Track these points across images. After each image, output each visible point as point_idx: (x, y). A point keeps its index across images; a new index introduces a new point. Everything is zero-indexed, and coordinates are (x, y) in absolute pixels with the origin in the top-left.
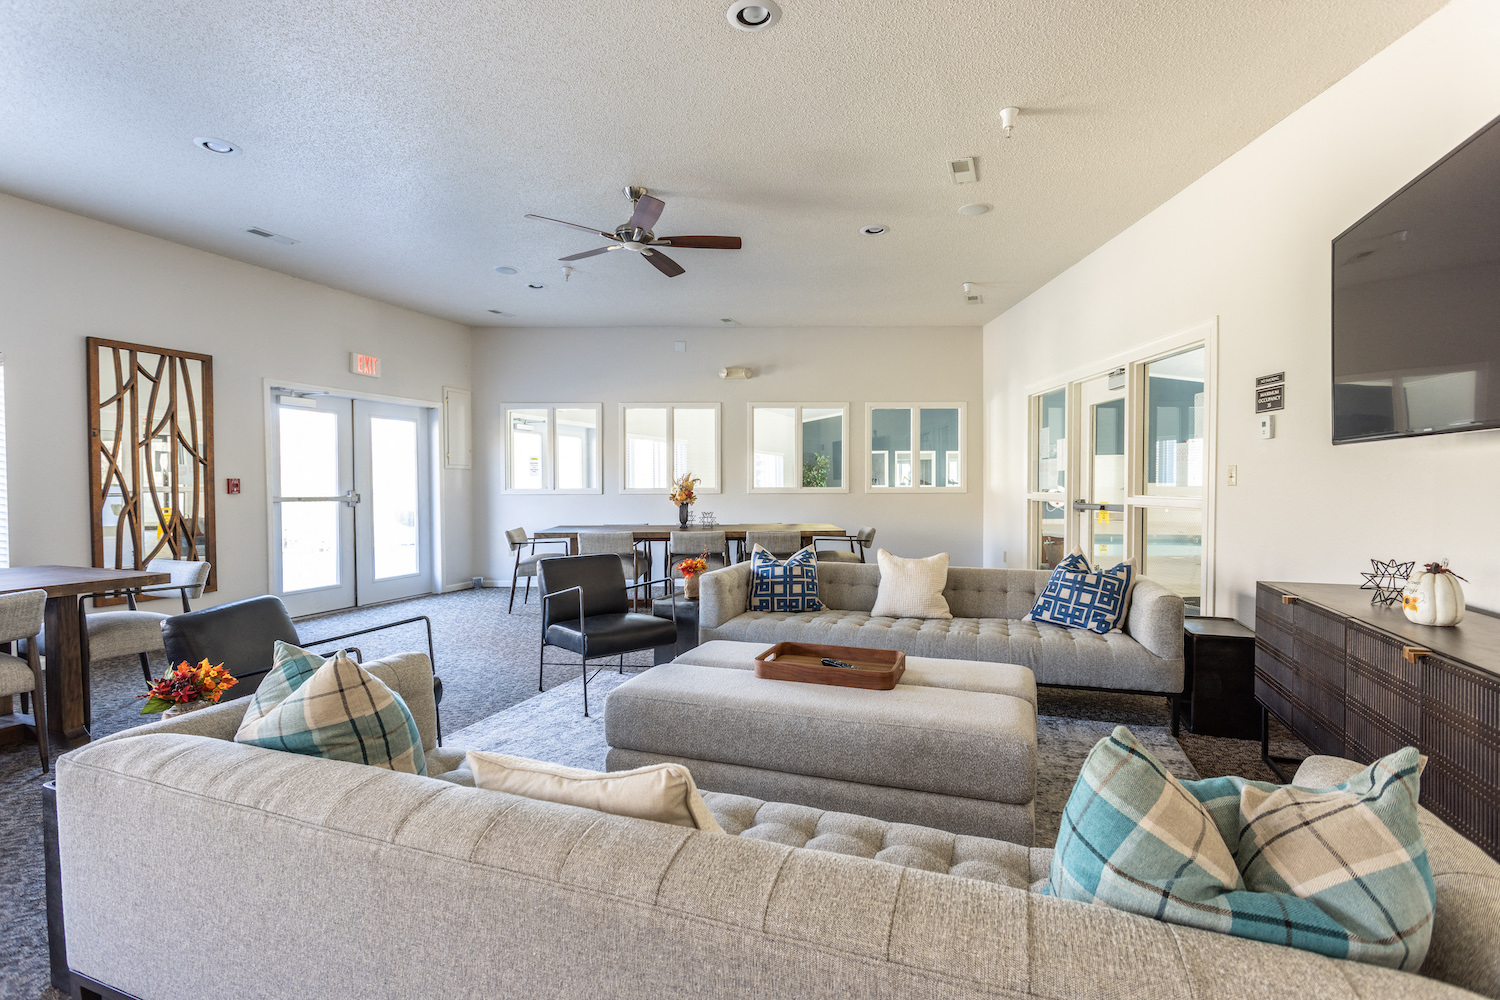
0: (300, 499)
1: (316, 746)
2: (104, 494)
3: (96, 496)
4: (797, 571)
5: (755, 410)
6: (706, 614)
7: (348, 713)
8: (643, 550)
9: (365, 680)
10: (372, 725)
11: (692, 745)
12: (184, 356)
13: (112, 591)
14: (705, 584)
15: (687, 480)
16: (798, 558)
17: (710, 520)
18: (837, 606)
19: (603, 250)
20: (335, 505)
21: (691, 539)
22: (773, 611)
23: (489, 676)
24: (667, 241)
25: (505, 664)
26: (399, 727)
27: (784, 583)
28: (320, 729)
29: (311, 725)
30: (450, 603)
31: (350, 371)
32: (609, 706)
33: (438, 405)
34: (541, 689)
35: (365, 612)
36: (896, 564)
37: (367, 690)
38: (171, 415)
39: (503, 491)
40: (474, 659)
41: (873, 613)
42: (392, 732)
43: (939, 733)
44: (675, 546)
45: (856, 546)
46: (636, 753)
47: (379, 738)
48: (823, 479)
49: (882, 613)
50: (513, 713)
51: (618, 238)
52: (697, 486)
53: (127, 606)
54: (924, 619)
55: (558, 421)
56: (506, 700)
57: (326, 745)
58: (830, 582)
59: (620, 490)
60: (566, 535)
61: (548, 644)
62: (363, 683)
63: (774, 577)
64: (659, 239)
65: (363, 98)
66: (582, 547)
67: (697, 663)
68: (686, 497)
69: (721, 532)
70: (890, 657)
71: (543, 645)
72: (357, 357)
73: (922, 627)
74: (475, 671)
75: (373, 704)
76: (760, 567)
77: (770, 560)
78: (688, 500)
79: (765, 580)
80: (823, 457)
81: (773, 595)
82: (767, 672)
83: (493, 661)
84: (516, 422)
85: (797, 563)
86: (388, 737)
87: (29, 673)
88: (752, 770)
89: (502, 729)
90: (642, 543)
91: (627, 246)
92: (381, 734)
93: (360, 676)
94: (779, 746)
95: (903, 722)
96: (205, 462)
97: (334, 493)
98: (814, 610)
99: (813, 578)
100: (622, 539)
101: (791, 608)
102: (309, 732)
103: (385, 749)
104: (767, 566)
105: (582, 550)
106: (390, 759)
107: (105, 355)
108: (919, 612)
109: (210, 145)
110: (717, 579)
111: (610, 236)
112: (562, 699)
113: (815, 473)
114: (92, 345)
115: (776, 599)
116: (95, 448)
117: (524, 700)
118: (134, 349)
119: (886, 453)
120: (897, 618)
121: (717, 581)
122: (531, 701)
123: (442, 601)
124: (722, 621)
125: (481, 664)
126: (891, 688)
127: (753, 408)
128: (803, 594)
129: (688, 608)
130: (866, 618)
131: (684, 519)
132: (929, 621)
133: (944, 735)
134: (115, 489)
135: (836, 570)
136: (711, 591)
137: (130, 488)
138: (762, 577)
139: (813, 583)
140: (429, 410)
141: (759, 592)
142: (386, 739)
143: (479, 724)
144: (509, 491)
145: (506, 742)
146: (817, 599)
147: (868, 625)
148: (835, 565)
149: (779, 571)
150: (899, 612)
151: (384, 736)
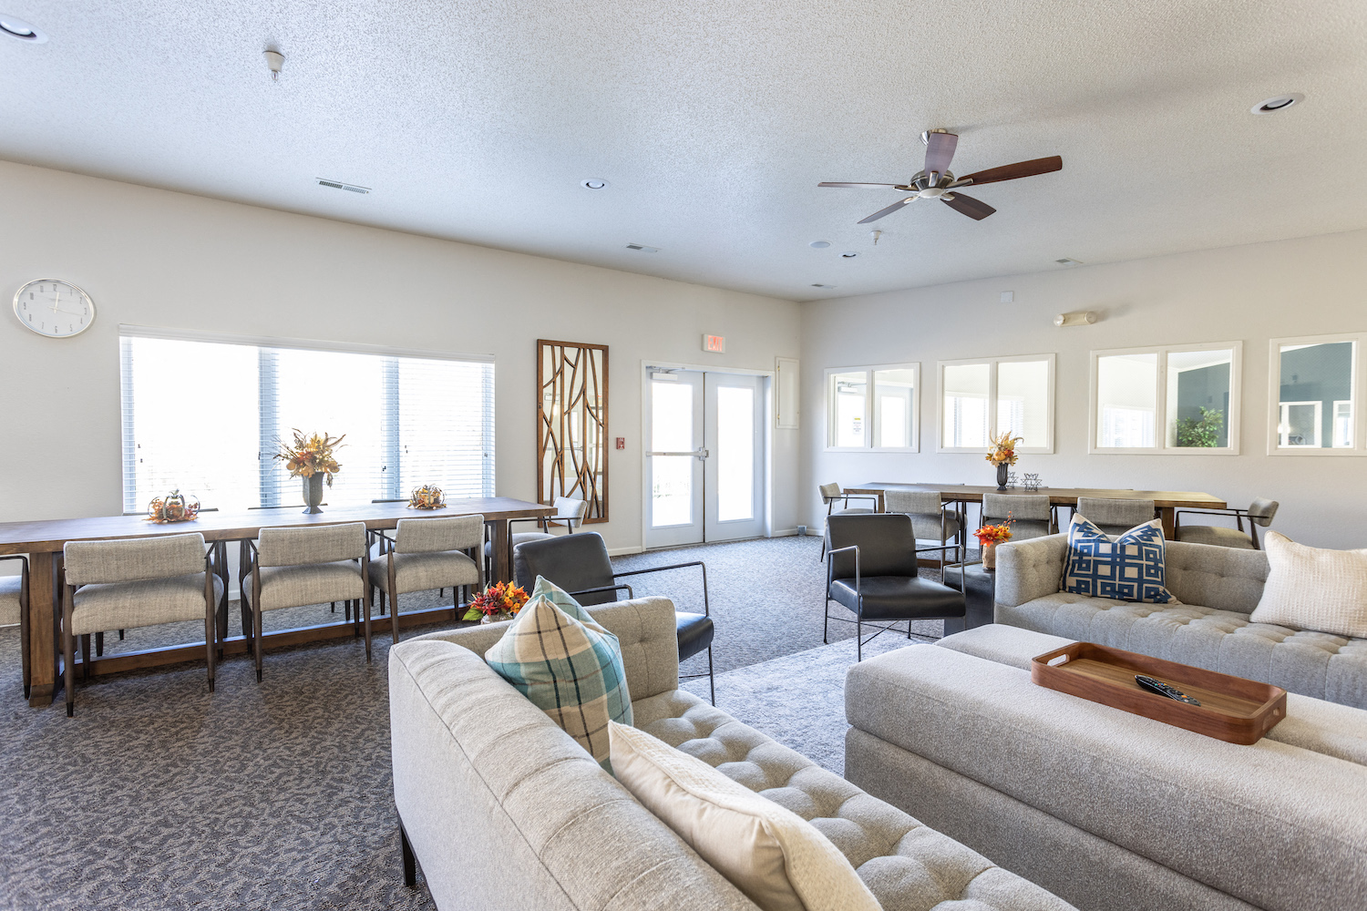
0: (665, 454)
1: (523, 679)
2: (544, 449)
3: (540, 450)
4: (1131, 550)
5: (1100, 359)
6: (1003, 589)
7: (545, 656)
8: (955, 510)
9: (561, 625)
10: (564, 669)
11: (937, 749)
12: (592, 347)
13: (536, 518)
14: (1001, 555)
15: (1007, 438)
16: (1134, 534)
17: (1034, 482)
18: (1195, 600)
19: (900, 205)
20: (689, 458)
21: (1007, 503)
22: (1095, 595)
23: (785, 620)
24: (968, 180)
25: (801, 610)
26: (591, 674)
27: (1113, 564)
28: (527, 664)
29: (519, 660)
30: (775, 547)
31: (702, 349)
32: (849, 682)
33: (770, 374)
34: (825, 641)
35: (708, 548)
36: (1297, 555)
37: (561, 635)
38: (583, 391)
39: (825, 449)
40: (777, 601)
41: (1254, 617)
42: (582, 678)
43: (1331, 844)
44: (989, 509)
45: (1246, 522)
46: (876, 740)
47: (571, 681)
48: (1212, 438)
49: (1269, 619)
50: (793, 661)
51: (913, 188)
52: (1018, 445)
53: (543, 529)
54: (1350, 638)
55: (877, 382)
56: (791, 645)
57: (531, 680)
58: (1185, 569)
59: (938, 449)
60: (874, 492)
61: (831, 598)
62: (559, 628)
63: (1097, 554)
64: (960, 179)
65: (677, 113)
66: (888, 504)
67: (965, 650)
68: (1005, 458)
69: (1045, 496)
70: (1258, 692)
71: (828, 599)
72: (708, 338)
73: (1341, 649)
74: (774, 613)
75: (566, 649)
76: (1079, 541)
77: (1095, 534)
78: (1008, 461)
79: (1085, 558)
80: (1213, 411)
81: (1095, 576)
82: (1048, 677)
83: (793, 606)
84: (840, 385)
85: (1133, 541)
86: (579, 683)
87: (475, 571)
88: (1012, 801)
89: (778, 675)
90: (954, 504)
91: (924, 194)
92: (572, 678)
93: (557, 621)
94: (1049, 782)
95: (1258, 806)
96: (604, 425)
97: (689, 450)
98: (1157, 602)
99: (1157, 561)
100: (929, 498)
101: (1122, 595)
102: (518, 664)
103: (575, 693)
104: (1089, 541)
105: (888, 507)
106: (580, 704)
107: (547, 350)
108: (1341, 625)
109: (590, 184)
110: (1017, 551)
111: (904, 187)
112: (841, 655)
113: (1200, 430)
114: (540, 344)
115: (1099, 581)
116: (541, 417)
117: (807, 649)
118: (563, 345)
119: (1318, 405)
120: (1296, 629)
121: (1018, 554)
122: (812, 652)
123: (769, 544)
124: (1023, 599)
125: (782, 606)
126: (1249, 742)
127: (1097, 357)
128: (1140, 580)
129: (983, 580)
130: (1239, 622)
131: (1002, 481)
132: (1358, 643)
133: (1343, 851)
134: (550, 444)
135: (1195, 554)
136: (1009, 564)
137: (559, 446)
138: (1081, 554)
139: (1156, 567)
140: (764, 378)
141: (1076, 571)
142: (576, 684)
143: (760, 665)
144: (831, 449)
145: (777, 688)
146: (1161, 588)
147: (1241, 633)
148: (1194, 548)
149: (1105, 548)
150: (1300, 622)
151: (575, 680)
